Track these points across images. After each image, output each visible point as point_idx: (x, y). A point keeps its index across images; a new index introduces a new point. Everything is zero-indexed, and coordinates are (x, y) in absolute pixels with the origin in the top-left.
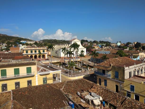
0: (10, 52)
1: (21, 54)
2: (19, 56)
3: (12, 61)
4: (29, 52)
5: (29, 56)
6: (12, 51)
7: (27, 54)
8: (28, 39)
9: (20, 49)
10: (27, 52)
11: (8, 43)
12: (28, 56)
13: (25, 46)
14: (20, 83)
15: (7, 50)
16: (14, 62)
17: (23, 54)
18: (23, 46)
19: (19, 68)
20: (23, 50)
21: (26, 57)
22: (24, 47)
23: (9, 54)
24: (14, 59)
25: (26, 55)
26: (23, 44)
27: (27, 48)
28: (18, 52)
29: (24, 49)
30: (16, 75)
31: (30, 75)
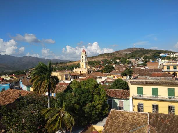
0: (147, 67)
1: (160, 70)
2: (158, 72)
3: (150, 78)
4: (172, 69)
5: (172, 73)
6: (150, 66)
7: (168, 70)
8: (170, 51)
9: (159, 64)
10: (168, 68)
11: (145, 58)
12: (170, 73)
13: (166, 60)
14: (159, 106)
15: (144, 65)
16: (151, 79)
17: (163, 70)
18: (163, 60)
19: (158, 88)
20: (163, 66)
21: (167, 75)
22: (165, 62)
23: (145, 70)
24: (151, 76)
25: (167, 72)
26: (163, 58)
27: (168, 62)
28: (156, 68)
29: (164, 64)
30: (154, 96)
31: (173, 100)
